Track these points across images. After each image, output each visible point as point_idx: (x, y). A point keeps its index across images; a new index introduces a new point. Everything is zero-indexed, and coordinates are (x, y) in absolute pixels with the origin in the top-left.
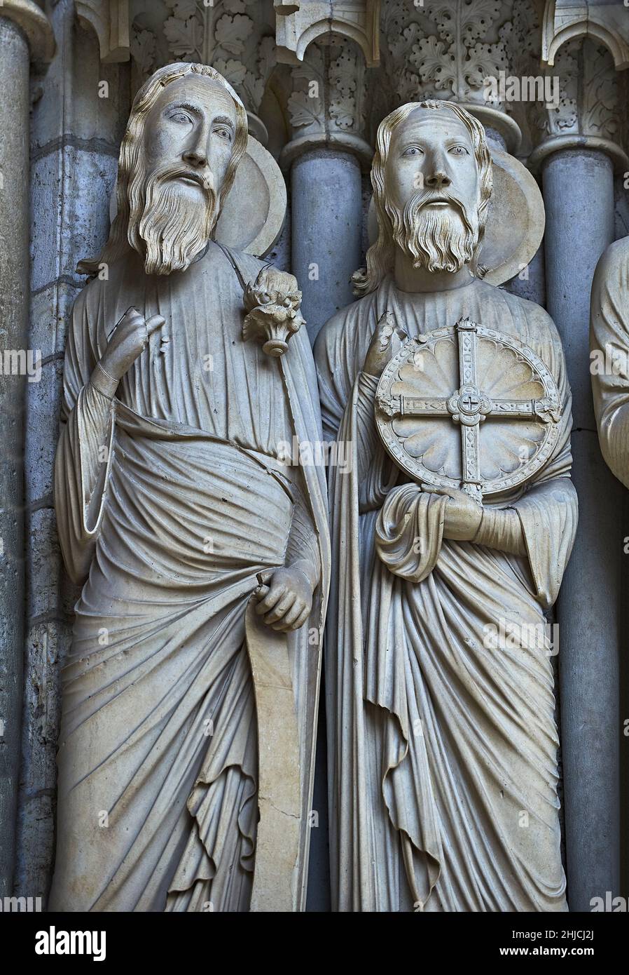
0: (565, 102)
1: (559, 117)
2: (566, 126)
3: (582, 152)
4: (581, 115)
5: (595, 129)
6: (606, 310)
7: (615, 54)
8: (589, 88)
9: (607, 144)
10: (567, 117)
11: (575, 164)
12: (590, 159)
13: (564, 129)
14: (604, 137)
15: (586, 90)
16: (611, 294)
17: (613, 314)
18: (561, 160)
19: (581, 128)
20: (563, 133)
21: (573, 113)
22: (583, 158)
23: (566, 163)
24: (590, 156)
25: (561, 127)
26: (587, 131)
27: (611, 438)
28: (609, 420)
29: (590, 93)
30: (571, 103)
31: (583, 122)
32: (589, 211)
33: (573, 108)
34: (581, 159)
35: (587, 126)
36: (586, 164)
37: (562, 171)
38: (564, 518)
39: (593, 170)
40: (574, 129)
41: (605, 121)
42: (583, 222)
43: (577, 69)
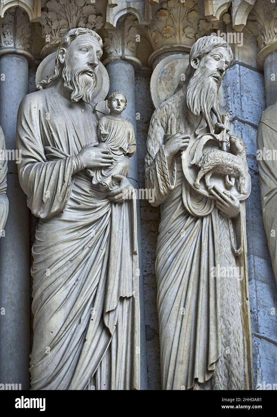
0: (8, 34)
1: (6, 40)
2: (9, 44)
3: (15, 55)
4: (15, 40)
5: (21, 46)
6: (23, 123)
7: (30, 15)
8: (18, 28)
9: (26, 53)
10: (9, 40)
11: (12, 60)
12: (19, 59)
13: (8, 45)
14: (25, 50)
15: (18, 29)
16: (26, 116)
17: (26, 125)
18: (6, 58)
19: (15, 45)
20: (7, 47)
21: (12, 39)
22: (16, 58)
23: (8, 59)
24: (19, 57)
25: (6, 44)
26: (17, 47)
27: (24, 177)
28: (23, 170)
29: (19, 31)
30: (11, 34)
31: (16, 42)
32: (18, 81)
33: (12, 36)
34: (15, 58)
35: (18, 45)
36: (17, 61)
37: (6, 63)
38: (2, 211)
39: (20, 63)
40: (12, 45)
41: (26, 43)
42: (15, 85)
43: (13, 20)
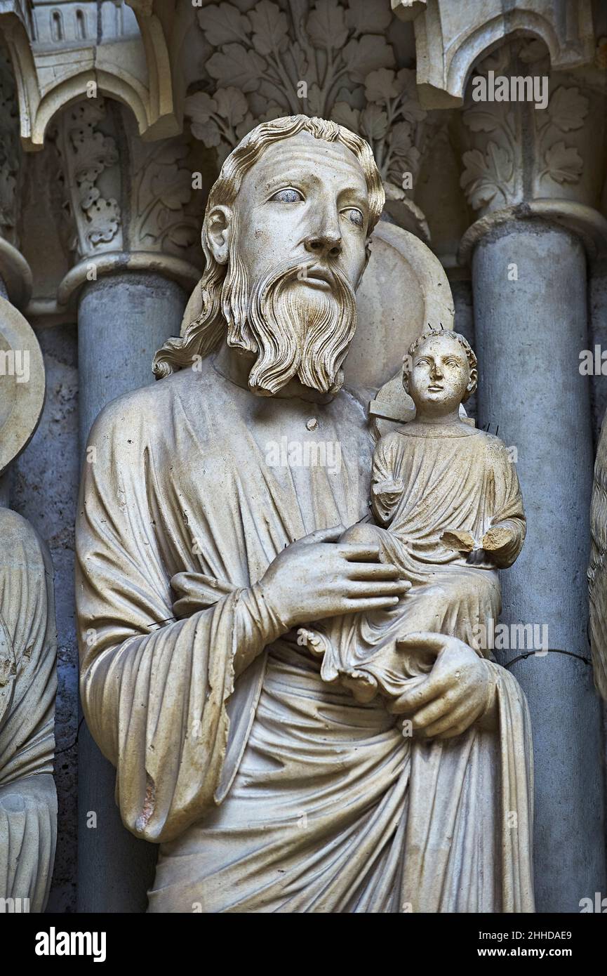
0: (99, 205)
1: (92, 229)
2: (102, 241)
3: (126, 278)
4: (128, 222)
5: (149, 241)
6: (91, 505)
8: (138, 179)
9: (164, 262)
10: (103, 228)
11: (113, 299)
12: (140, 287)
13: (100, 245)
14: (164, 253)
15: (135, 182)
16: (98, 479)
17: (100, 509)
18: (95, 294)
19: (126, 242)
20: (98, 253)
21: (112, 221)
22: (127, 286)
23: (102, 297)
24: (139, 283)
25: (95, 244)
26: (136, 245)
29: (141, 186)
30: (109, 204)
31: (130, 232)
32: (135, 366)
33: (112, 212)
34: (123, 288)
35: (136, 239)
36: (132, 295)
37: (95, 310)
39: (142, 304)
40: (117, 243)
41: (170, 227)
42: (125, 383)
43: (116, 153)
